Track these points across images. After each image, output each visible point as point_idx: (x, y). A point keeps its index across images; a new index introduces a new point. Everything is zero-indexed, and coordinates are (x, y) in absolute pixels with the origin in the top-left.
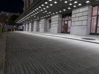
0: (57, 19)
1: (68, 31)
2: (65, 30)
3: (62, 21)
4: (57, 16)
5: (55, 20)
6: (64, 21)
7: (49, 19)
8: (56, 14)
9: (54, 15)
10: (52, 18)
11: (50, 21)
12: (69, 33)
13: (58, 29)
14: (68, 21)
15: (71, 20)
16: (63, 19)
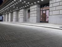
0: (36, 9)
1: (47, 20)
2: (43, 19)
3: (40, 11)
4: (36, 6)
5: (33, 10)
6: (43, 11)
8: (34, 4)
9: (32, 5)
11: (29, 11)
12: (48, 22)
13: (37, 18)
14: (46, 10)
15: (49, 10)
16: (42, 9)
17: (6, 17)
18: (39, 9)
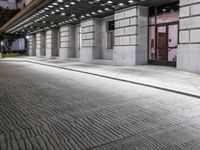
0: (133, 21)
1: (170, 59)
3: (149, 26)
4: (133, 12)
9: (122, 8)
17: (38, 42)
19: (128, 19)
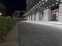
2: (54, 18)
3: (51, 13)
6: (53, 12)
7: (42, 12)
10: (44, 11)
12: (57, 20)
13: (48, 18)
14: (56, 12)
15: (59, 11)
16: (52, 11)
18: (51, 11)
19: (47, 11)
